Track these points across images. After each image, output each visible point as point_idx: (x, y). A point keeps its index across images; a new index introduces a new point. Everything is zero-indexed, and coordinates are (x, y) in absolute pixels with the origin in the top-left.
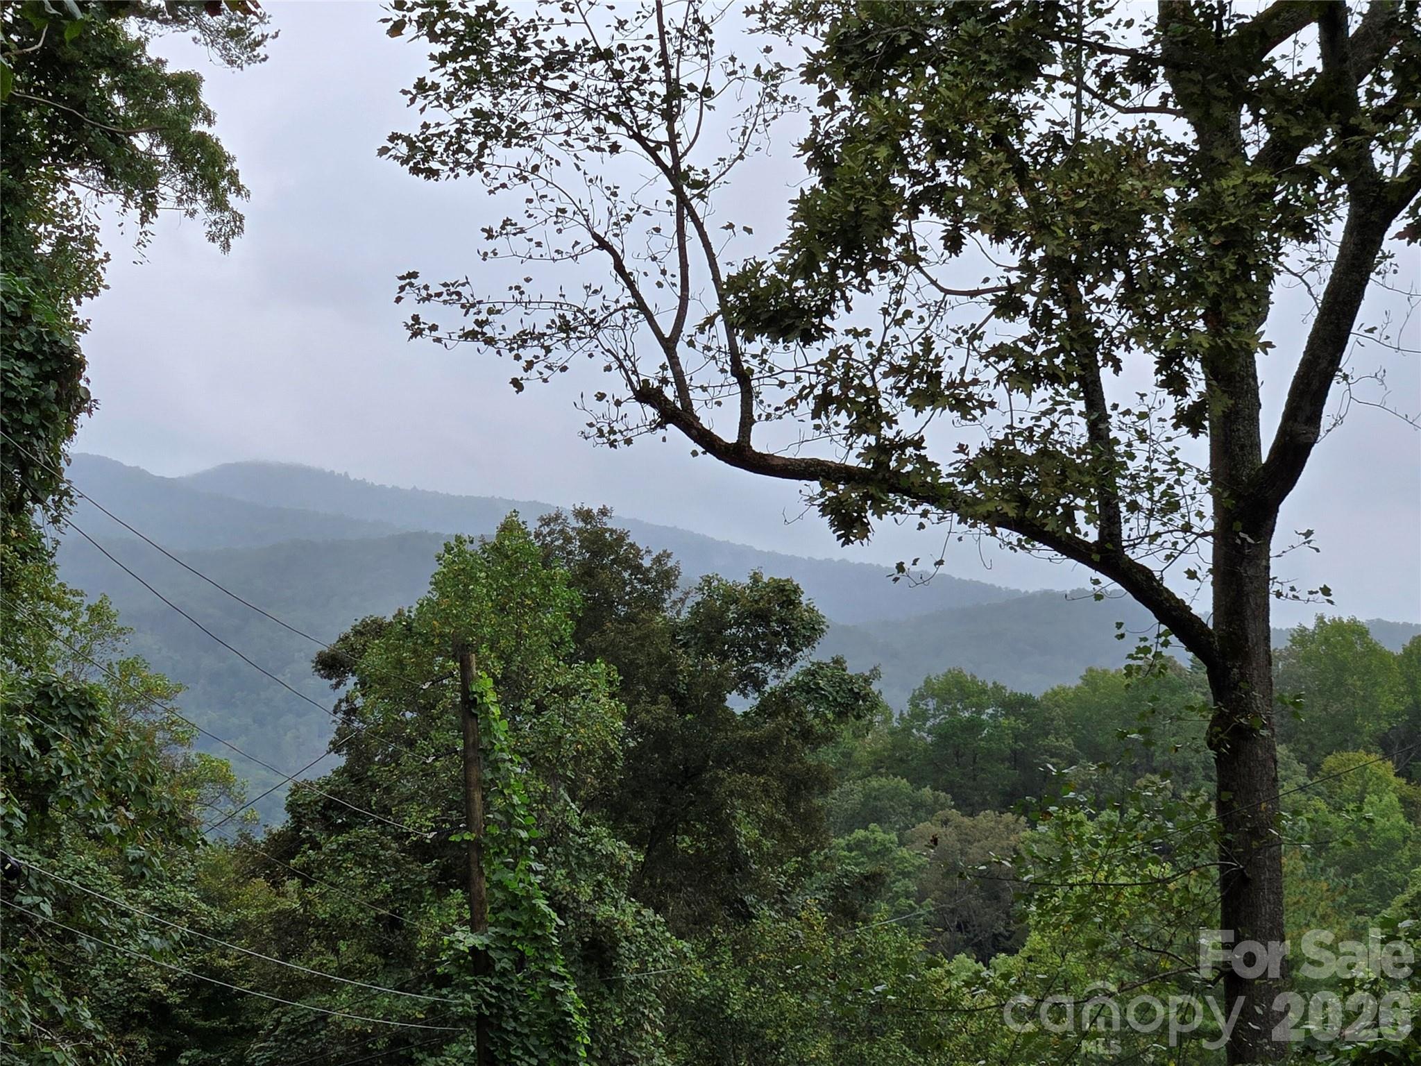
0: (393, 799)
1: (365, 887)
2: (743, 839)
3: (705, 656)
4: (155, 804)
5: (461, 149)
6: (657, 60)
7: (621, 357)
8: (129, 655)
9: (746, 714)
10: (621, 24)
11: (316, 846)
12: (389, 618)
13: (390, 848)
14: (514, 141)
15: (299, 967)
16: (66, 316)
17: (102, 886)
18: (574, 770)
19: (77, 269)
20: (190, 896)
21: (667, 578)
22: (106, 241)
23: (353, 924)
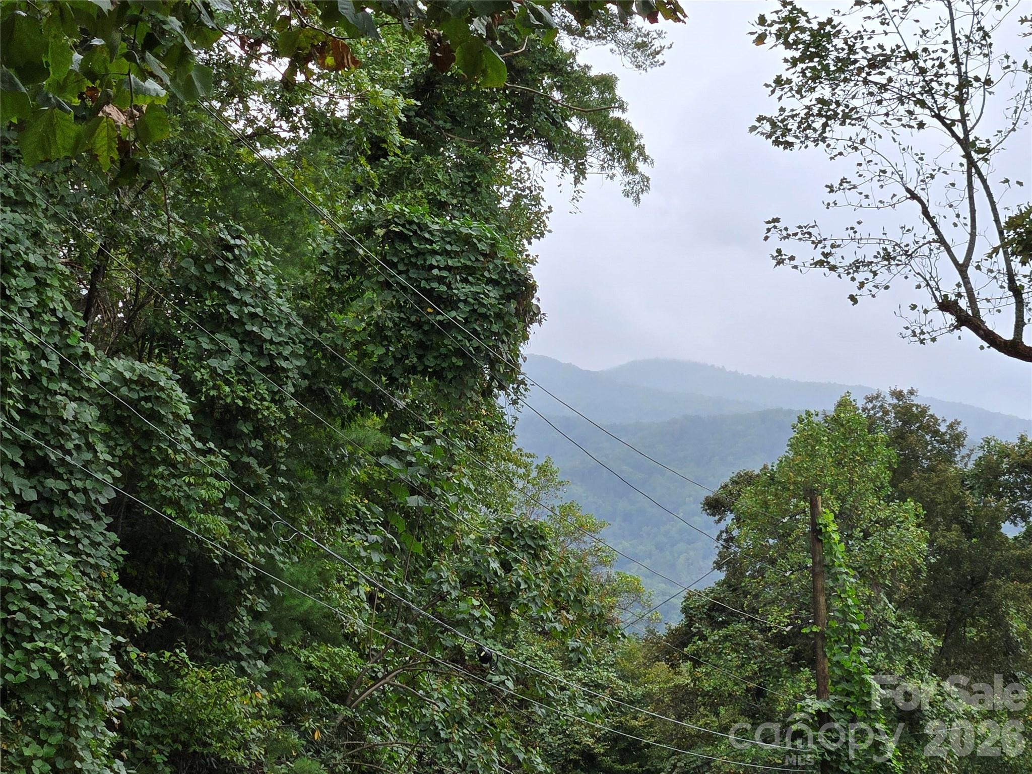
0: (759, 602)
1: (738, 667)
2: (1014, 630)
3: (986, 496)
4: (588, 609)
5: (809, 127)
6: (951, 59)
7: (928, 278)
8: (566, 501)
9: (1016, 538)
10: (924, 33)
11: (704, 638)
12: (757, 472)
13: (758, 639)
14: (848, 121)
15: (690, 726)
16: (520, 252)
17: (547, 668)
18: (890, 580)
19: (528, 218)
20: (610, 675)
21: (958, 439)
22: (549, 198)
23: (730, 695)
